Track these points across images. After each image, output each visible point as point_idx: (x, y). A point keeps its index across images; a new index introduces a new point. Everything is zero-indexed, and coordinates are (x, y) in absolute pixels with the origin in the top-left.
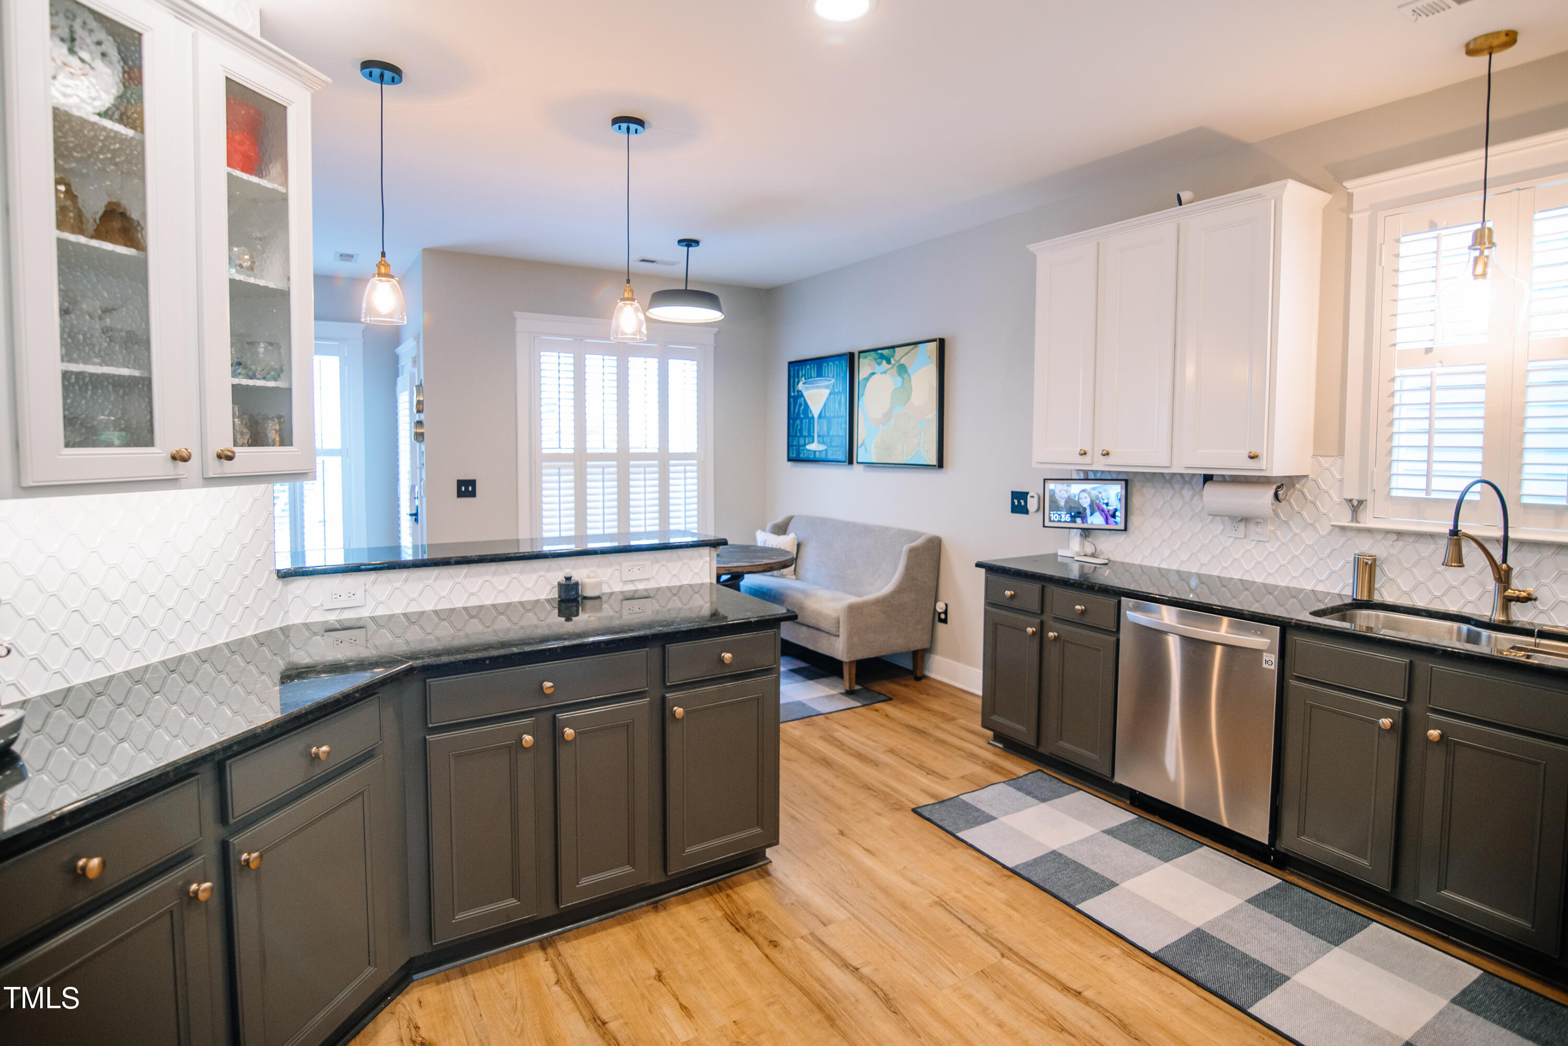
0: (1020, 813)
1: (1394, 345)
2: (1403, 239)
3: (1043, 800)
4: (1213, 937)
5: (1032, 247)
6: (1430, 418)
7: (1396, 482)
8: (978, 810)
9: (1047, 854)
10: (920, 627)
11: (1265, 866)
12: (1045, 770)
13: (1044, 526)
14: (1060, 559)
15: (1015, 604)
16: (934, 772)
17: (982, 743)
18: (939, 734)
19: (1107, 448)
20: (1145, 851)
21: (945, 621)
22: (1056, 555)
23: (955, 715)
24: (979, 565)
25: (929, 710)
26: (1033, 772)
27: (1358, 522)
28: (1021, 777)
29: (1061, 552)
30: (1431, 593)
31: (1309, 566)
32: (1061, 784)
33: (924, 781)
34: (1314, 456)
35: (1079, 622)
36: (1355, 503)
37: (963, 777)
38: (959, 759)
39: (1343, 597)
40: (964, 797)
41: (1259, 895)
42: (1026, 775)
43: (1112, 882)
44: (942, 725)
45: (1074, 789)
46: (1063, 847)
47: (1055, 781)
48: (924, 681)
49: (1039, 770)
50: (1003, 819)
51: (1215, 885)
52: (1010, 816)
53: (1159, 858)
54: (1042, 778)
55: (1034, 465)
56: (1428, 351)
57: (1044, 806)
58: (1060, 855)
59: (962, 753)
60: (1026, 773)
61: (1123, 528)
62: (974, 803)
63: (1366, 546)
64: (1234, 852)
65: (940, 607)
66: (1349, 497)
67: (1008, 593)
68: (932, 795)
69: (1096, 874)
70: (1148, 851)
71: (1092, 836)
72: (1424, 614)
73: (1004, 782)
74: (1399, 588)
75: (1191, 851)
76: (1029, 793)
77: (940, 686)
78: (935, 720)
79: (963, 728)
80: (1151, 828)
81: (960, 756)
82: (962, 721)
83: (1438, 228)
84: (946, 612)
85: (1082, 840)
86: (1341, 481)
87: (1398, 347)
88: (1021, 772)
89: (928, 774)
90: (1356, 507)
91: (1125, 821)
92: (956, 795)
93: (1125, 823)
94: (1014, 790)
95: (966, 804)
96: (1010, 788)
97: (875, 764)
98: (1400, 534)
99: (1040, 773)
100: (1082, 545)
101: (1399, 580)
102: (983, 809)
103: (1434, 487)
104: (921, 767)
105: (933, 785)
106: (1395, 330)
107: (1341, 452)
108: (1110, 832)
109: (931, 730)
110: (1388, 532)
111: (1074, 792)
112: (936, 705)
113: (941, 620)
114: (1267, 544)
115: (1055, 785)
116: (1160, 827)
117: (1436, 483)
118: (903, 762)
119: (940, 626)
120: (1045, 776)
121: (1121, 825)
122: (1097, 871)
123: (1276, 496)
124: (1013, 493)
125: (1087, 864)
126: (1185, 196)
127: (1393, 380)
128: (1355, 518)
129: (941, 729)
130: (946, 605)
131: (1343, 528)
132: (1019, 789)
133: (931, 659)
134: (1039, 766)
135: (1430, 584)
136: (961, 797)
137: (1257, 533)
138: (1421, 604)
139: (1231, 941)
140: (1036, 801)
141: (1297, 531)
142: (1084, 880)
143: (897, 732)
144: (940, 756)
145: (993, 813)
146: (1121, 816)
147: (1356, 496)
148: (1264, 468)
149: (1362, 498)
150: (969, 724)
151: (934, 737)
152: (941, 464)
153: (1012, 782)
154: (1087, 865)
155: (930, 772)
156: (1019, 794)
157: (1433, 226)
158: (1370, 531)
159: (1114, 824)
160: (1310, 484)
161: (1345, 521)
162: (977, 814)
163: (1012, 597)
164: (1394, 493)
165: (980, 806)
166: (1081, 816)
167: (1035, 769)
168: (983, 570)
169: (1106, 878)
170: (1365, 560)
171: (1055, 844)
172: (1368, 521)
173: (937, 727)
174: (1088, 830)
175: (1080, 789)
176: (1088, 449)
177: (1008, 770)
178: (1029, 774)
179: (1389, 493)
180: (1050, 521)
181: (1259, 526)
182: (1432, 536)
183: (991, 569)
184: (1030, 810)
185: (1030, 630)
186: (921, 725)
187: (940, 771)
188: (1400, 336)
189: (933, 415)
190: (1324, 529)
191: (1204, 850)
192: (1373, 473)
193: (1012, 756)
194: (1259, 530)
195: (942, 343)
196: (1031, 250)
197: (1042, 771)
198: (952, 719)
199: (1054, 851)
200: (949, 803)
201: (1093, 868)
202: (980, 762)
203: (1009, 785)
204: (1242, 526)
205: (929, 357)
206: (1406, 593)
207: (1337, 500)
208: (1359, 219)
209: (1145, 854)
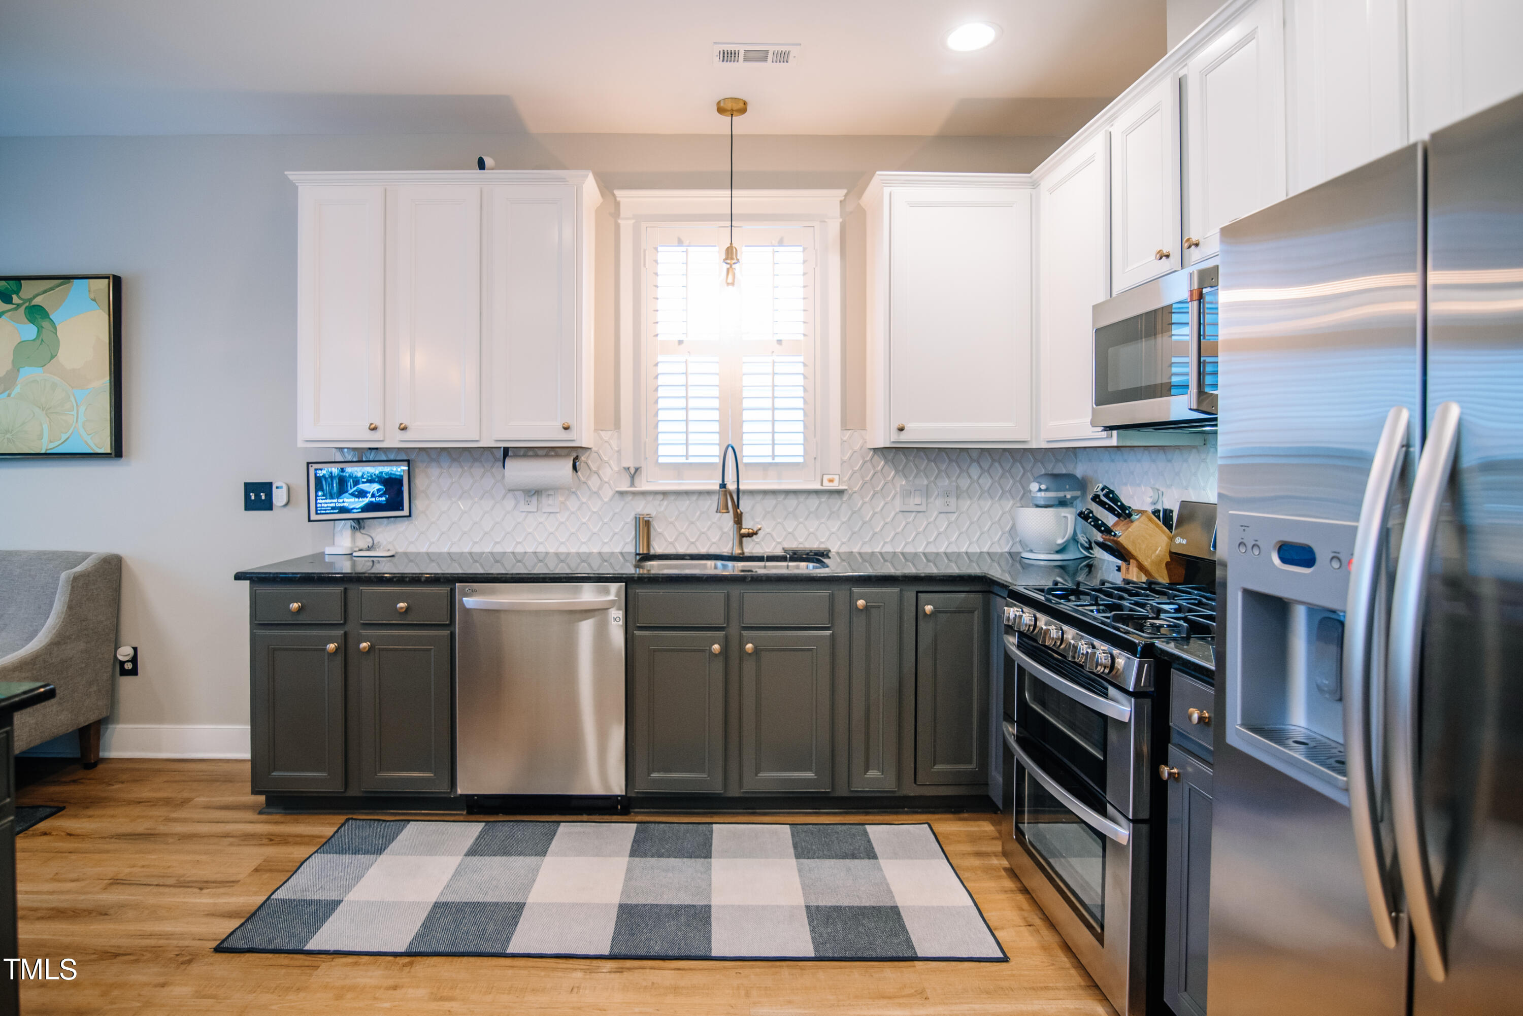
0: (363, 881)
1: (657, 335)
2: (660, 249)
3: (379, 851)
4: (637, 906)
5: (292, 175)
6: (686, 398)
7: (662, 450)
8: (310, 903)
9: (431, 911)
10: (95, 688)
11: (615, 818)
12: (355, 817)
13: (310, 520)
14: (327, 559)
15: (303, 619)
16: (207, 882)
17: (251, 816)
18: (179, 828)
19: (406, 422)
20: (520, 855)
21: (134, 672)
22: (323, 554)
23: (186, 795)
24: (239, 577)
25: (139, 802)
26: (342, 825)
27: (636, 487)
28: (332, 837)
29: (328, 550)
30: (688, 540)
31: (596, 530)
32: (383, 824)
33: (205, 900)
34: (596, 430)
35: (405, 622)
36: (632, 471)
37: (256, 870)
38: (233, 849)
39: (624, 555)
40: (279, 895)
41: (633, 846)
42: (337, 832)
43: (517, 904)
44: (174, 815)
45: (402, 823)
46: (442, 893)
47: (376, 824)
48: (100, 766)
49: (347, 820)
50: (350, 897)
51: (597, 855)
52: (355, 889)
53: (536, 855)
54: (358, 827)
55: (300, 444)
56: (680, 342)
57: (384, 858)
58: (446, 904)
59: (231, 840)
60: (336, 829)
61: (408, 514)
62: (298, 896)
63: (642, 507)
64: (585, 818)
65: (124, 653)
66: (627, 465)
67: (295, 606)
68: (230, 915)
69: (497, 904)
70: (521, 854)
71: (460, 865)
72: (688, 557)
73: (316, 852)
74: (666, 540)
75: (555, 834)
76: (356, 852)
77: (137, 766)
78: (161, 812)
79: (208, 807)
80: (505, 829)
81: (231, 844)
82: (202, 800)
83: (684, 245)
84: (134, 660)
85: (454, 876)
86: (619, 452)
87: (659, 338)
88: (329, 831)
89: (201, 889)
90: (634, 474)
91: (477, 833)
92: (265, 898)
93: (479, 836)
94: (336, 856)
95: (283, 901)
96: (330, 856)
97: (101, 913)
98: (665, 494)
99: (351, 822)
100: (354, 539)
101: (665, 533)
102: (316, 897)
103: (690, 453)
104: (183, 884)
105: (222, 900)
106: (657, 323)
107: (617, 425)
108: (472, 852)
109: (162, 828)
110: (656, 493)
111: (405, 827)
112: (145, 792)
113: (124, 672)
114: (558, 515)
115: (380, 828)
116: (512, 824)
117: (693, 450)
118: (148, 889)
119: (126, 683)
120: (360, 823)
121: (477, 839)
122: (495, 900)
123: (575, 468)
124: (246, 485)
125: (480, 898)
126: (488, 161)
127: (656, 365)
128: (632, 484)
129: (175, 820)
130: (135, 649)
131: (622, 494)
132: (342, 852)
133: (109, 731)
134: (346, 814)
135: (687, 534)
136: (273, 897)
137: (549, 505)
138: (681, 550)
139: (650, 900)
140: (372, 857)
141: (584, 500)
142: (491, 919)
143: (108, 852)
144: (203, 858)
145: (334, 896)
146: (471, 831)
147: (632, 465)
148: (575, 439)
149: (637, 466)
150: (213, 799)
151: (173, 835)
152: (117, 451)
153: (326, 846)
154: (480, 900)
155: (203, 885)
156: (346, 858)
157: (680, 243)
158: (644, 493)
159: (469, 842)
160: (594, 455)
161: (625, 487)
162: (313, 907)
163: (300, 610)
164: (661, 460)
165: (309, 896)
166: (432, 849)
167: (342, 821)
168: (247, 583)
169: (510, 903)
170: (646, 519)
171: (432, 895)
172: (643, 485)
173: (168, 820)
174: (452, 862)
175: (409, 821)
176: (377, 422)
177: (308, 836)
178: (339, 828)
179: (657, 460)
180: (317, 513)
181: (551, 498)
182: (709, 493)
183: (257, 579)
184: (372, 870)
185: (331, 647)
186: (141, 827)
187: (219, 877)
188: (660, 329)
189: (104, 382)
190: (607, 494)
191: (563, 828)
192: (645, 443)
193: (301, 817)
194: (550, 502)
195: (117, 283)
196: (291, 177)
197: (352, 819)
198: (184, 802)
199: (436, 903)
200: (263, 913)
201: (489, 899)
202: (265, 841)
203: (323, 853)
204: (535, 498)
205: (94, 300)
206: (671, 543)
207: (616, 469)
208: (626, 225)
209: (521, 858)
